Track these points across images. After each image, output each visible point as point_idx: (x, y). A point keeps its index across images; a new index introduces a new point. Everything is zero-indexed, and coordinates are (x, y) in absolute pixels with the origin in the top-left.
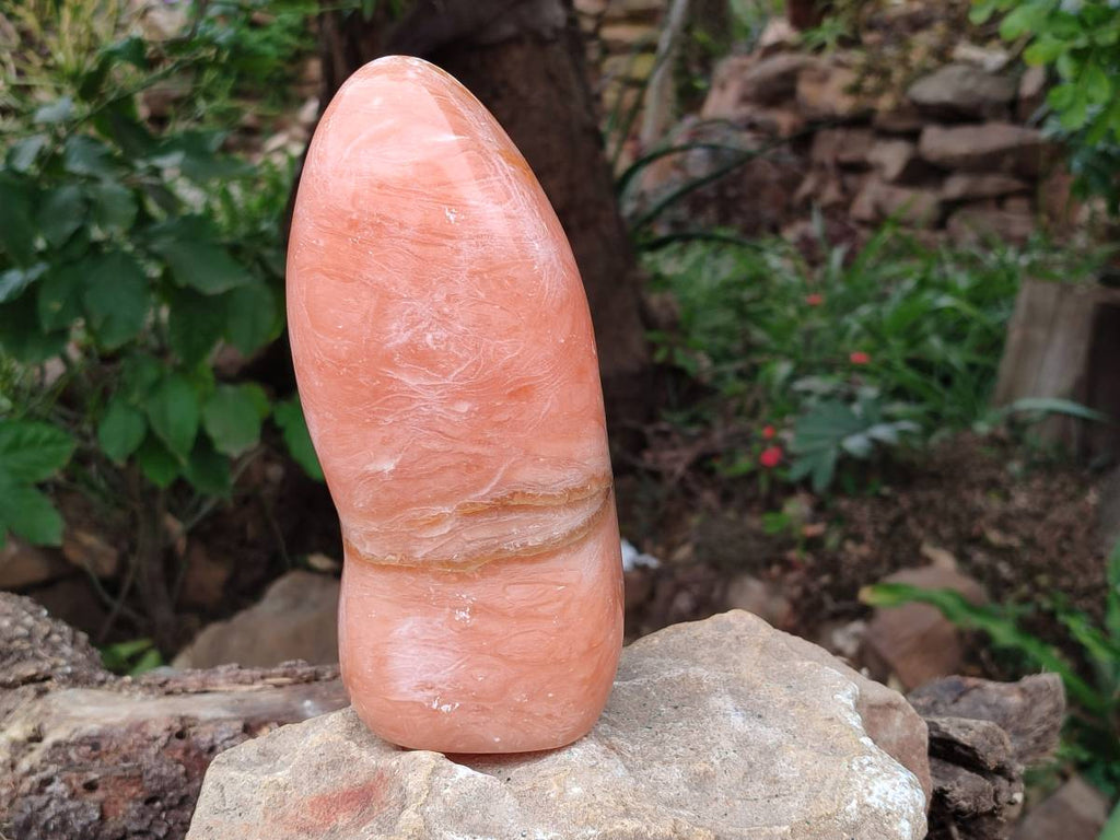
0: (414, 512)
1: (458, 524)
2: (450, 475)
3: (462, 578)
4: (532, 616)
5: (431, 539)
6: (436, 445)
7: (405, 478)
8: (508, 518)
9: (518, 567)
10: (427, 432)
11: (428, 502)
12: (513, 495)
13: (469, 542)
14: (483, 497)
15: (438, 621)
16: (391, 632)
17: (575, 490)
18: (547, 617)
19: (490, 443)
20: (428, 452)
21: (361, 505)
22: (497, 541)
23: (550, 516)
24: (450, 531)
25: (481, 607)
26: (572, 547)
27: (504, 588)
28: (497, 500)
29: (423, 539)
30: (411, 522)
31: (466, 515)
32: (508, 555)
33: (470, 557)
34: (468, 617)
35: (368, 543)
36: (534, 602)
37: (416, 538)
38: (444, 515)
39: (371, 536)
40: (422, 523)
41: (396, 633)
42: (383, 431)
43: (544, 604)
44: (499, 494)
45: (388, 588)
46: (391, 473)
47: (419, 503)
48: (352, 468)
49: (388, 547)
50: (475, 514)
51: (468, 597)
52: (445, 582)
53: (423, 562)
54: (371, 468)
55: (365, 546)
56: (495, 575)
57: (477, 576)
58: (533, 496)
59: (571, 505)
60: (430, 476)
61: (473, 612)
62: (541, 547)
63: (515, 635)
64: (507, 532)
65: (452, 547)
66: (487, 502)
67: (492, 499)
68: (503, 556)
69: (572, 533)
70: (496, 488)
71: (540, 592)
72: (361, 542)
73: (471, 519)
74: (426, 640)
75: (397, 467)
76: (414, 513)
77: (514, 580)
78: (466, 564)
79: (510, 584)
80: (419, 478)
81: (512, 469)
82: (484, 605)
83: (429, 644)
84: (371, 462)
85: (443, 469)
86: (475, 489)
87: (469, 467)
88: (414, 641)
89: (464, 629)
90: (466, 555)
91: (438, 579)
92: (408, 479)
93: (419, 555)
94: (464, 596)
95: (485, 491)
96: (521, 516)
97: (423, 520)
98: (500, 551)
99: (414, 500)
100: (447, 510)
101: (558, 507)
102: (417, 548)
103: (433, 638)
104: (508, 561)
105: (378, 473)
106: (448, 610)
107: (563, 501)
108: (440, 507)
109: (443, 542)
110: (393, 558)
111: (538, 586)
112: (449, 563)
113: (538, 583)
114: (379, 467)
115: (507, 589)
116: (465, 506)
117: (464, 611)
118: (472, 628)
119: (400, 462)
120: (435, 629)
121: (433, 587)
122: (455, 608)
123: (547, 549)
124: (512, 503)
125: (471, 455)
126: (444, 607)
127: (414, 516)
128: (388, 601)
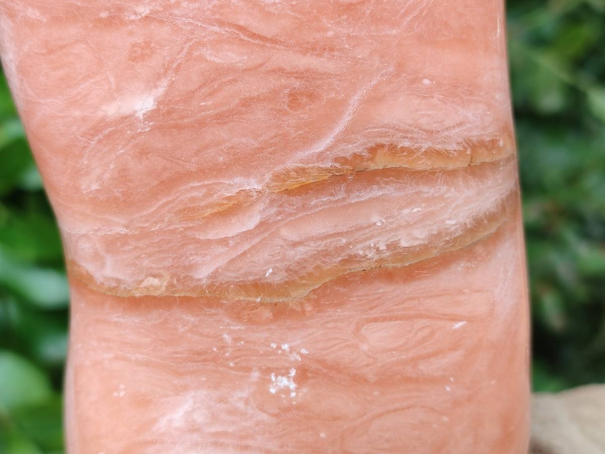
0: (193, 191)
1: (274, 210)
2: (260, 114)
3: (280, 312)
4: (408, 380)
5: (224, 242)
6: (231, 56)
7: (176, 126)
8: (366, 195)
9: (384, 289)
10: (216, 29)
11: (219, 170)
12: (373, 150)
13: (295, 245)
14: (320, 156)
15: (239, 396)
16: (154, 421)
17: (482, 144)
18: (432, 380)
19: (332, 49)
20: (220, 71)
21: (95, 187)
22: (344, 241)
23: (441, 189)
24: (262, 224)
25: (314, 366)
26: (480, 250)
27: (358, 329)
28: (344, 161)
29: (209, 242)
30: (188, 212)
31: (288, 192)
32: (365, 265)
33: (296, 272)
34: (293, 386)
35: (109, 261)
36: (411, 354)
37: (198, 241)
38: (247, 194)
39: (113, 244)
40: (209, 212)
41: (162, 424)
42: (131, 33)
43: (430, 355)
44: (349, 150)
45: (148, 340)
46: (150, 116)
47: (202, 173)
48: (77, 113)
49: (146, 263)
50: (304, 190)
51: (292, 350)
52: (251, 321)
53: (210, 286)
54: (111, 110)
55: (103, 265)
56: (340, 305)
57: (308, 308)
58: (410, 152)
59: (475, 170)
60: (221, 118)
61: (303, 376)
62: (425, 248)
63: (380, 416)
64: (362, 222)
65: (264, 255)
66: (329, 165)
67: (336, 160)
68: (356, 267)
69: (478, 223)
70: (344, 138)
71: (421, 335)
72: (97, 257)
73: (297, 200)
74: (217, 434)
75: (160, 103)
76: (195, 194)
77: (374, 313)
78: (288, 285)
79: (368, 321)
80: (202, 123)
81: (374, 99)
82: (322, 362)
83: (222, 440)
84: (113, 99)
85: (247, 103)
86: (306, 141)
87: (294, 99)
88: (195, 437)
89: (288, 409)
90: (288, 270)
91: (238, 318)
92: (179, 127)
93: (203, 274)
94: (285, 347)
95: (321, 146)
96: (390, 191)
97: (211, 206)
98: (351, 259)
99: (192, 167)
100: (253, 184)
101: (453, 173)
102: (199, 259)
103: (231, 429)
104: (367, 277)
105: (124, 118)
106: (255, 375)
107: (461, 164)
108: (238, 180)
109: (246, 246)
110: (155, 282)
111: (420, 323)
112: (259, 286)
113: (420, 316)
114: (126, 109)
115: (363, 330)
116: (287, 174)
117: (286, 374)
118: (299, 407)
119: (166, 94)
120: (233, 412)
121: (231, 333)
122: (268, 371)
123: (435, 253)
124: (372, 166)
125: (299, 75)
126: (248, 370)
127: (193, 200)
128: (147, 364)
